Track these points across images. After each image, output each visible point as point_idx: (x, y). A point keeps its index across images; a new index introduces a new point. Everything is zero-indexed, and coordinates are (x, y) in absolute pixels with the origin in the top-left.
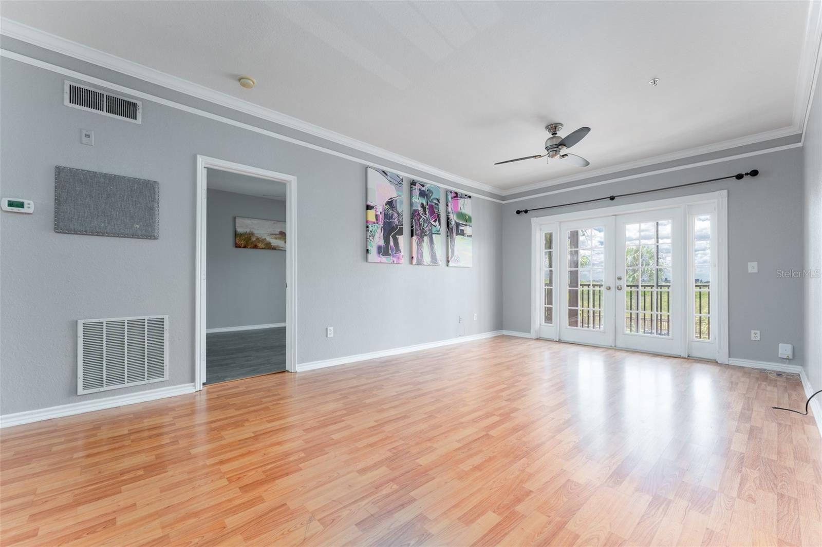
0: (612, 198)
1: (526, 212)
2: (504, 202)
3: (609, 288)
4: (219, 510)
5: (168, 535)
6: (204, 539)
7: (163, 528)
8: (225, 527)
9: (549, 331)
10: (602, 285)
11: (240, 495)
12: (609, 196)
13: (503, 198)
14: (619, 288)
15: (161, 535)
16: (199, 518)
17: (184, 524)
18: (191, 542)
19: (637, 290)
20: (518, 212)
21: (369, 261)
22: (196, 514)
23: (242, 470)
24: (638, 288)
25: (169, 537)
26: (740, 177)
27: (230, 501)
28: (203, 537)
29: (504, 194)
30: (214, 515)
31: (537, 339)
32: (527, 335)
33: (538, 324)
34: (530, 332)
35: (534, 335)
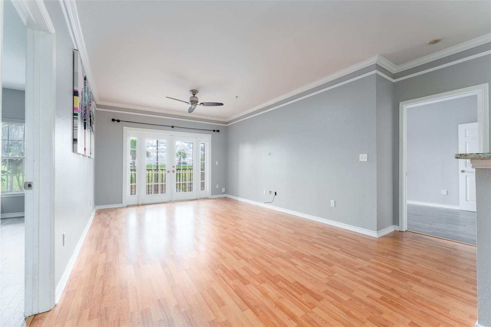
0: (173, 127)
1: (118, 121)
2: (97, 109)
3: (168, 172)
4: (340, 304)
5: (367, 319)
6: (360, 304)
7: (364, 323)
8: (350, 299)
9: (132, 200)
11: (325, 299)
12: (171, 126)
15: (369, 322)
16: (349, 310)
17: (357, 315)
18: (365, 308)
20: (113, 120)
22: (348, 313)
23: (301, 305)
25: (368, 318)
26: (214, 131)
27: (332, 302)
28: (360, 305)
30: (345, 305)
31: (127, 207)
32: (120, 205)
33: (127, 196)
34: (122, 203)
35: (124, 204)
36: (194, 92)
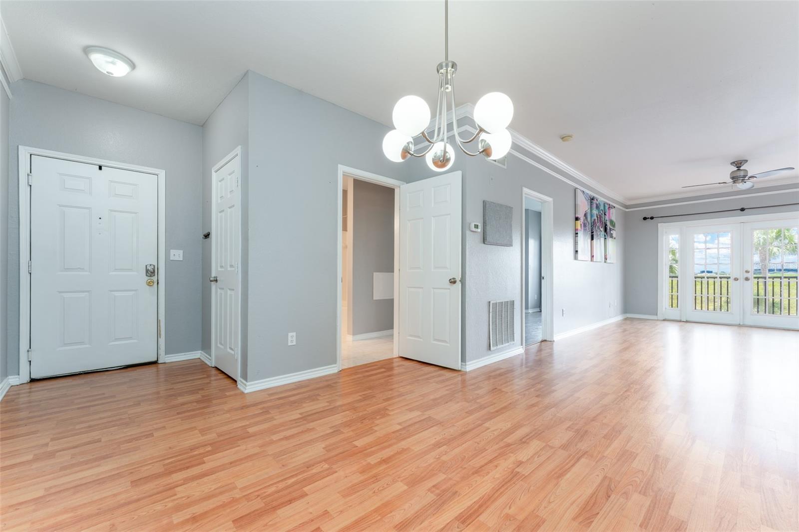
0: (743, 210)
1: (652, 218)
2: (627, 210)
3: (736, 279)
9: (674, 313)
10: (730, 278)
12: (739, 208)
13: (627, 207)
14: (747, 279)
19: (764, 280)
20: (645, 219)
21: (579, 259)
24: (765, 279)
29: (628, 203)
31: (664, 320)
32: (654, 317)
33: (664, 308)
34: (657, 315)
35: (660, 317)
36: (738, 164)
